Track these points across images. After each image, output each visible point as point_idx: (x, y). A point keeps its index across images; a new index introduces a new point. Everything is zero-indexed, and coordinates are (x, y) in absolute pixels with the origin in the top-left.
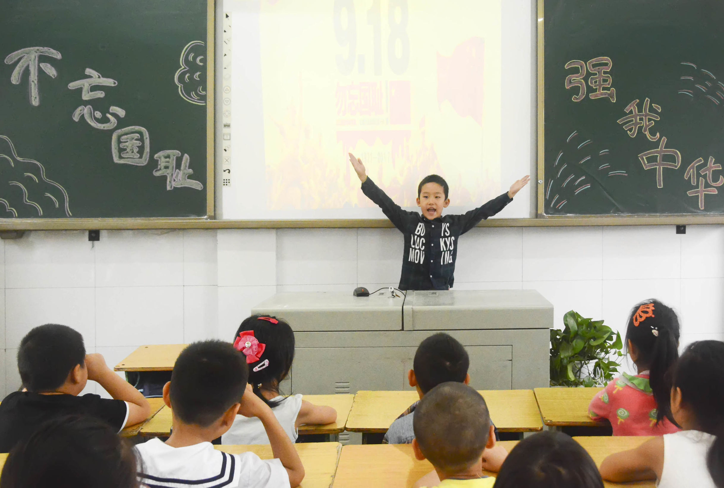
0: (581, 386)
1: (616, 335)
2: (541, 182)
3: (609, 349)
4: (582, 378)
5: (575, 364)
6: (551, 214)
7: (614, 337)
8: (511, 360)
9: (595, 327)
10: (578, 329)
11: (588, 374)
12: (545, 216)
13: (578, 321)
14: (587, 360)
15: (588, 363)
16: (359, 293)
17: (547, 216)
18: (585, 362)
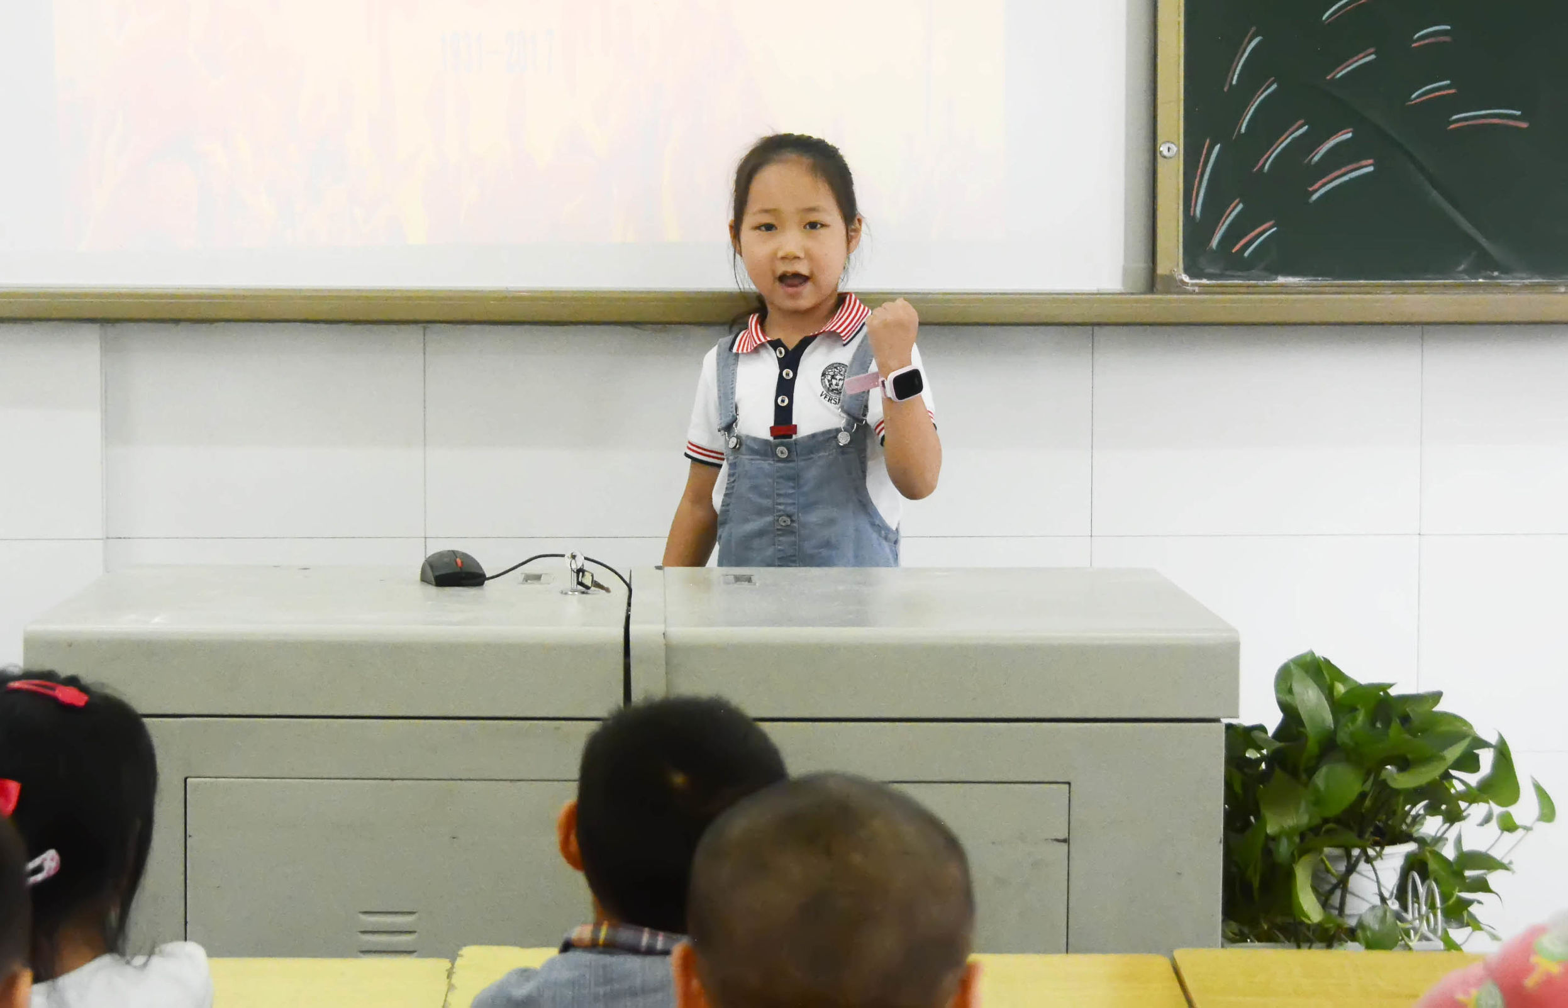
0: (1350, 943)
1: (1492, 750)
2: (1169, 149)
3: (1463, 805)
4: (1355, 912)
5: (1322, 861)
6: (1210, 277)
7: (1486, 758)
8: (1066, 841)
9: (1405, 719)
10: (1335, 727)
11: (1377, 901)
12: (1186, 284)
13: (1335, 694)
14: (1376, 844)
15: (1379, 855)
16: (443, 572)
17: (1196, 285)
18: (1364, 852)
